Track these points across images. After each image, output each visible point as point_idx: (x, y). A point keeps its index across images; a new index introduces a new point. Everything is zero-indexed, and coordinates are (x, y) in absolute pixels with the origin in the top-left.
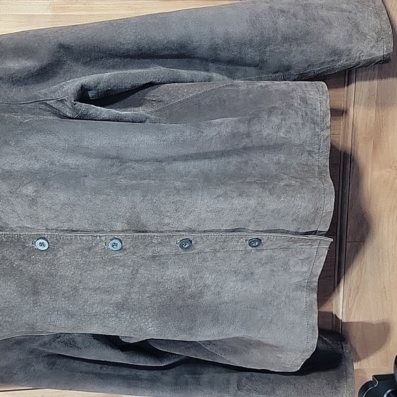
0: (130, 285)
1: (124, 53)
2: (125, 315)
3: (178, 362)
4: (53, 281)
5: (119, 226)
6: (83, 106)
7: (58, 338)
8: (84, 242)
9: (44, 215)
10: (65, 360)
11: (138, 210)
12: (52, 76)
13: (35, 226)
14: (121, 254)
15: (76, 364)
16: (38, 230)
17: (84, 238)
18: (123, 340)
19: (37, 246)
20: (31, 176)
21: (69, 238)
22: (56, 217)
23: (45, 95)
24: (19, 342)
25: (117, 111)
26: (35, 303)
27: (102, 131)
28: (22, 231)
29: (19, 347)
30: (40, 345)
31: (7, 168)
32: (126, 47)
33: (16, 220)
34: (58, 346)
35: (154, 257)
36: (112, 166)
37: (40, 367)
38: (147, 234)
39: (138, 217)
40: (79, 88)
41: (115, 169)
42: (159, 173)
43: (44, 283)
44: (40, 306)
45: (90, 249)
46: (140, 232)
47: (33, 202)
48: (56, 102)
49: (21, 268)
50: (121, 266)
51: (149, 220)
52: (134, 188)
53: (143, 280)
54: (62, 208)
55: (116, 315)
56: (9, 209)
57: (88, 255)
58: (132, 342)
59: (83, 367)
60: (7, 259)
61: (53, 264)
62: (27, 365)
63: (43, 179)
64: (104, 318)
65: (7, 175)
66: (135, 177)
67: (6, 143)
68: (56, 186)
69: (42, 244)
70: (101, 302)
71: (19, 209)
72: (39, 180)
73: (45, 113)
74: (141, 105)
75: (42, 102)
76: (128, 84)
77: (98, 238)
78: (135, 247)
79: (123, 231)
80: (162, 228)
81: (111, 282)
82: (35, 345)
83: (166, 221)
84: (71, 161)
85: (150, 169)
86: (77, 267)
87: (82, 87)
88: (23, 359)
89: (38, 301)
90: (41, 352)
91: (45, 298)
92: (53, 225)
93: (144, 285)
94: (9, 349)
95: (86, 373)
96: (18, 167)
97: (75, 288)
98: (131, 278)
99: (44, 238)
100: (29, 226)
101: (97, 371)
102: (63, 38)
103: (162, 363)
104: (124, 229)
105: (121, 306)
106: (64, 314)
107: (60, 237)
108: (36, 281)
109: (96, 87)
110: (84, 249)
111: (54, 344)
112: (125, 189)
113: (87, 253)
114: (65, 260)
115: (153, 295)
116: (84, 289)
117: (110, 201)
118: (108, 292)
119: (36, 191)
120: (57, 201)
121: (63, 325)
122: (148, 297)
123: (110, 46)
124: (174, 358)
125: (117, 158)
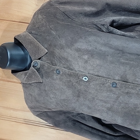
0: (115, 102)
1: (130, 10)
2: (110, 113)
3: (122, 135)
4: (86, 93)
5: (117, 78)
6: (112, 28)
7: (79, 115)
8: (102, 81)
9: (89, 68)
10: (79, 123)
11: (126, 73)
12: (100, 15)
13: (84, 71)
14: (115, 89)
15: (83, 126)
16: (85, 73)
17: (102, 80)
18: (103, 122)
19: (84, 79)
20: (87, 52)
21: (96, 78)
22: (93, 69)
23: (97, 22)
24: (65, 113)
25: (124, 33)
26: (77, 100)
27: (119, 39)
28: (79, 72)
29: (64, 114)
30: (72, 116)
31: (79, 47)
32: (132, 8)
33: (78, 67)
34: (78, 118)
35: (127, 93)
36: (119, 53)
37: (70, 124)
38: (128, 83)
39: (126, 76)
40: (112, 21)
41: (120, 55)
42: (137, 60)
43: (83, 93)
44: (79, 102)
45: (103, 84)
46: (125, 82)
47: (86, 62)
48: (101, 25)
49: (75, 86)
50: (113, 94)
51: (130, 78)
52: (127, 64)
53: (121, 101)
54: (96, 66)
55: (107, 112)
56: (76, 63)
57: (102, 87)
58: (106, 123)
59: (85, 128)
60: (71, 82)
61: (87, 87)
62: (65, 122)
63: (92, 54)
64: (102, 112)
65: (79, 50)
66: (127, 60)
67: (81, 37)
68: (96, 57)
69: (85, 79)
70: (102, 106)
71: (80, 64)
72: (90, 54)
73: (95, 29)
74: (132, 32)
75: (95, 25)
76: (130, 22)
77: (108, 81)
78: (121, 87)
79: (118, 80)
80: (135, 82)
81: (108, 99)
82: (70, 115)
83: (137, 80)
84: (104, 49)
85: (134, 57)
86: (97, 90)
87: (113, 21)
88: (64, 119)
89: (79, 100)
90: (71, 118)
91: (81, 99)
92: (91, 72)
93: (120, 103)
94: (61, 114)
95: (86, 130)
96: (83, 47)
97: (94, 98)
98: (116, 99)
99: (87, 77)
100: (82, 71)
101: (90, 131)
102: (108, 1)
103: (116, 134)
104: (119, 79)
105: (109, 109)
106: (87, 107)
107: (93, 77)
108: (80, 92)
109: (118, 21)
110: (101, 84)
111: (77, 117)
112: (123, 64)
113: (102, 86)
114: (92, 86)
115: (123, 108)
116: (97, 99)
117: (116, 67)
118: (106, 102)
119: (88, 58)
120: (95, 63)
121: (86, 111)
122: (121, 108)
123: (126, 7)
124: (120, 133)
125: (122, 51)
